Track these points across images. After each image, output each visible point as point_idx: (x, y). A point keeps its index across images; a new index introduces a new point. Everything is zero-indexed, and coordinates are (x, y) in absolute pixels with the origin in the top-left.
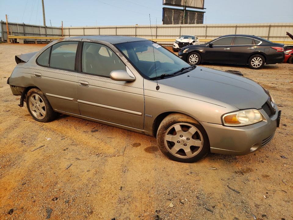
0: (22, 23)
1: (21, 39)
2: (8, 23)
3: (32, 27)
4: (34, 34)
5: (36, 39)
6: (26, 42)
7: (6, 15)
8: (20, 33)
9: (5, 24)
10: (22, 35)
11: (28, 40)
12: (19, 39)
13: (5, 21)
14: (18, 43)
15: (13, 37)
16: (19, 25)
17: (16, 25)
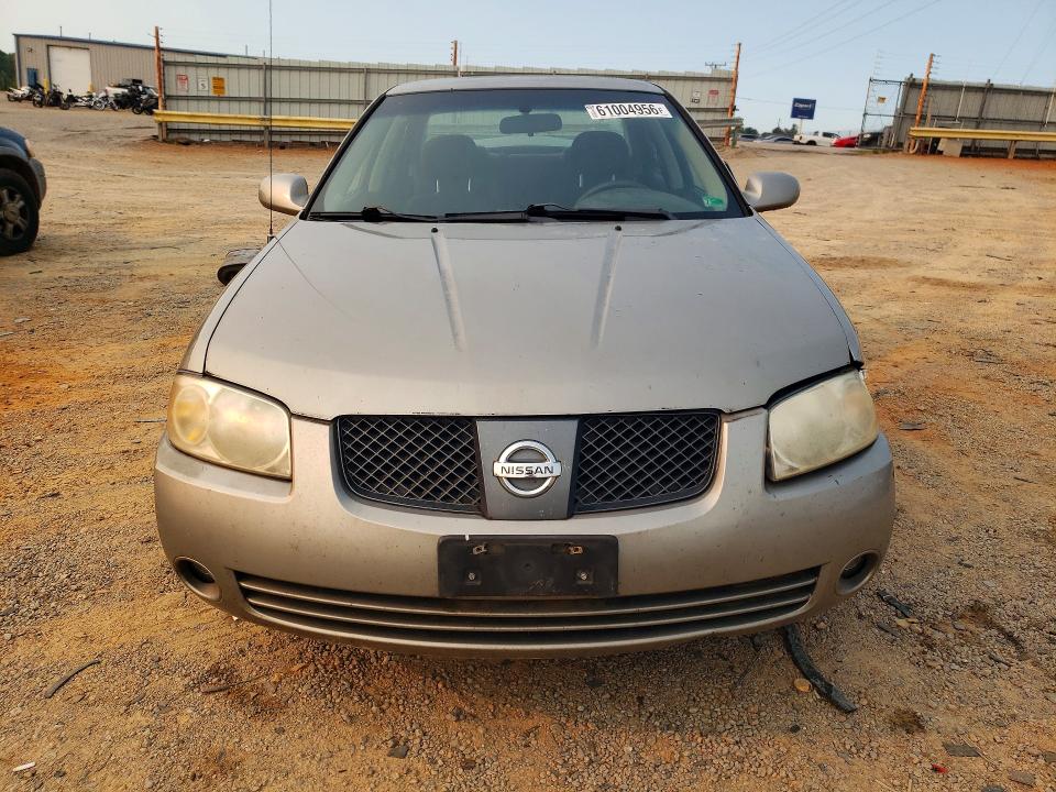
0: (986, 81)
1: (955, 139)
2: (928, 85)
3: (1021, 96)
4: (1016, 123)
5: (1016, 141)
6: (972, 152)
7: (932, 55)
8: (961, 118)
9: (920, 86)
10: (965, 127)
11: (984, 144)
12: (949, 138)
13: (920, 76)
14: (941, 153)
15: (929, 131)
16: (970, 89)
17: (955, 88)
